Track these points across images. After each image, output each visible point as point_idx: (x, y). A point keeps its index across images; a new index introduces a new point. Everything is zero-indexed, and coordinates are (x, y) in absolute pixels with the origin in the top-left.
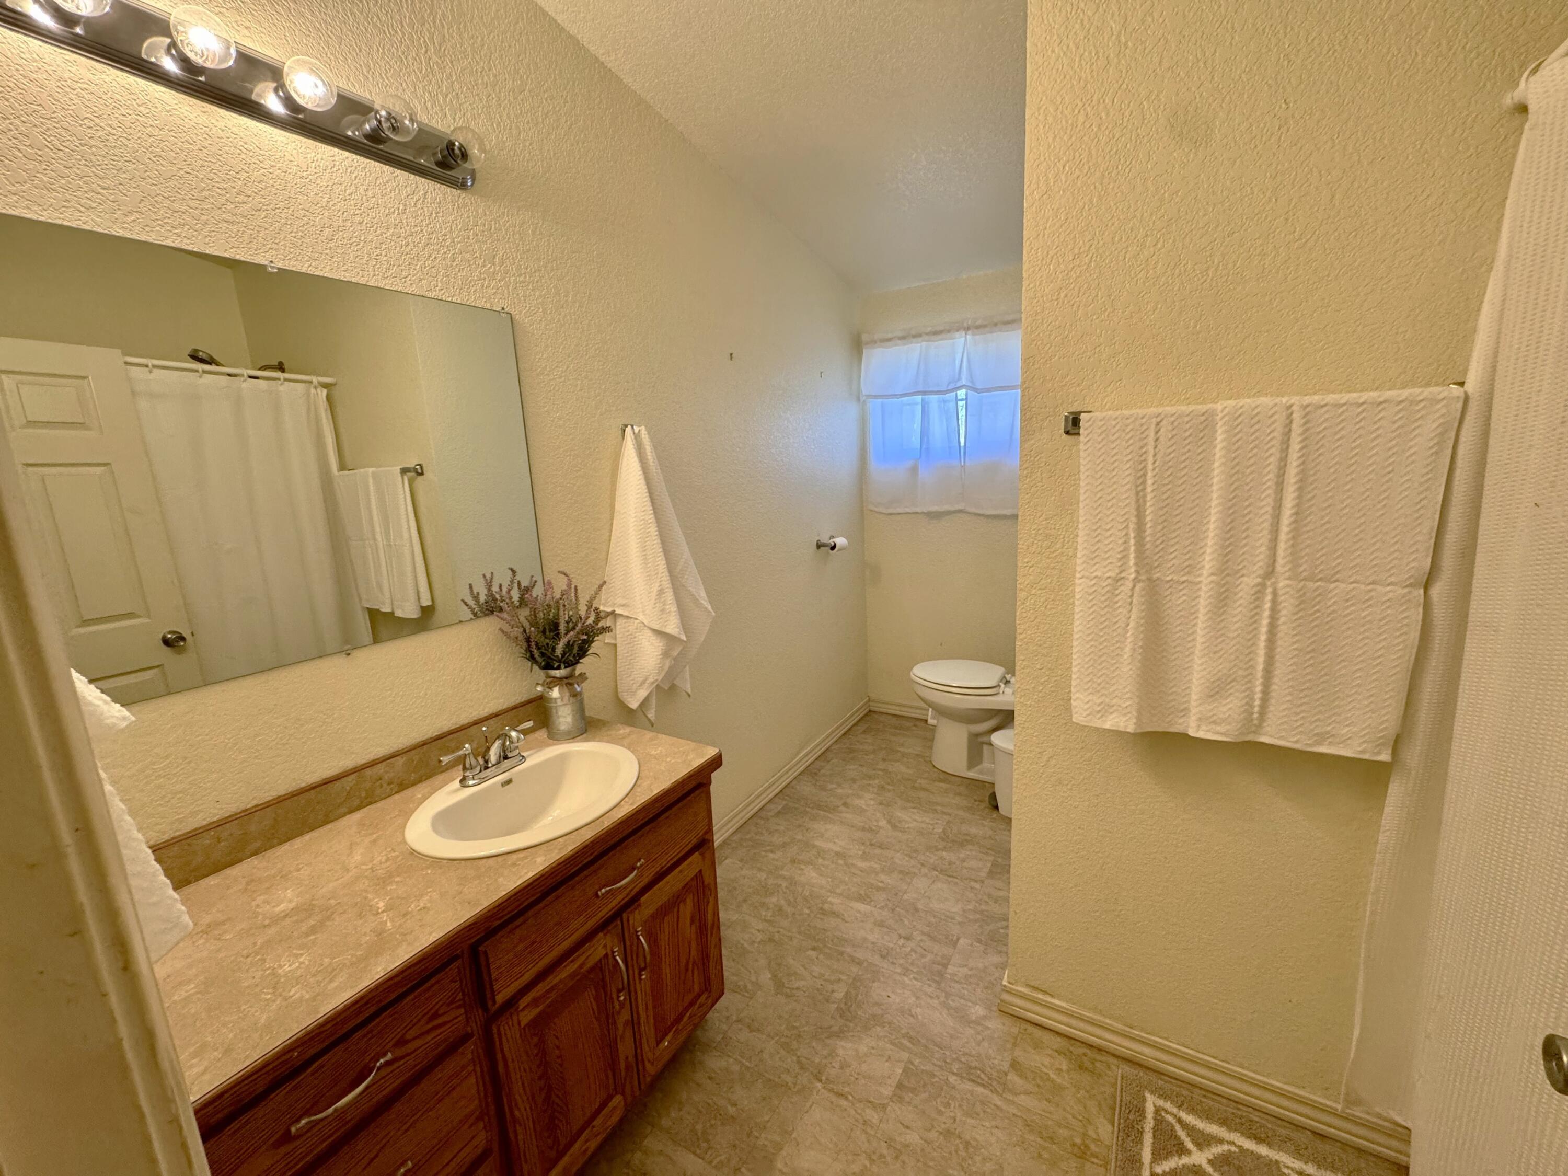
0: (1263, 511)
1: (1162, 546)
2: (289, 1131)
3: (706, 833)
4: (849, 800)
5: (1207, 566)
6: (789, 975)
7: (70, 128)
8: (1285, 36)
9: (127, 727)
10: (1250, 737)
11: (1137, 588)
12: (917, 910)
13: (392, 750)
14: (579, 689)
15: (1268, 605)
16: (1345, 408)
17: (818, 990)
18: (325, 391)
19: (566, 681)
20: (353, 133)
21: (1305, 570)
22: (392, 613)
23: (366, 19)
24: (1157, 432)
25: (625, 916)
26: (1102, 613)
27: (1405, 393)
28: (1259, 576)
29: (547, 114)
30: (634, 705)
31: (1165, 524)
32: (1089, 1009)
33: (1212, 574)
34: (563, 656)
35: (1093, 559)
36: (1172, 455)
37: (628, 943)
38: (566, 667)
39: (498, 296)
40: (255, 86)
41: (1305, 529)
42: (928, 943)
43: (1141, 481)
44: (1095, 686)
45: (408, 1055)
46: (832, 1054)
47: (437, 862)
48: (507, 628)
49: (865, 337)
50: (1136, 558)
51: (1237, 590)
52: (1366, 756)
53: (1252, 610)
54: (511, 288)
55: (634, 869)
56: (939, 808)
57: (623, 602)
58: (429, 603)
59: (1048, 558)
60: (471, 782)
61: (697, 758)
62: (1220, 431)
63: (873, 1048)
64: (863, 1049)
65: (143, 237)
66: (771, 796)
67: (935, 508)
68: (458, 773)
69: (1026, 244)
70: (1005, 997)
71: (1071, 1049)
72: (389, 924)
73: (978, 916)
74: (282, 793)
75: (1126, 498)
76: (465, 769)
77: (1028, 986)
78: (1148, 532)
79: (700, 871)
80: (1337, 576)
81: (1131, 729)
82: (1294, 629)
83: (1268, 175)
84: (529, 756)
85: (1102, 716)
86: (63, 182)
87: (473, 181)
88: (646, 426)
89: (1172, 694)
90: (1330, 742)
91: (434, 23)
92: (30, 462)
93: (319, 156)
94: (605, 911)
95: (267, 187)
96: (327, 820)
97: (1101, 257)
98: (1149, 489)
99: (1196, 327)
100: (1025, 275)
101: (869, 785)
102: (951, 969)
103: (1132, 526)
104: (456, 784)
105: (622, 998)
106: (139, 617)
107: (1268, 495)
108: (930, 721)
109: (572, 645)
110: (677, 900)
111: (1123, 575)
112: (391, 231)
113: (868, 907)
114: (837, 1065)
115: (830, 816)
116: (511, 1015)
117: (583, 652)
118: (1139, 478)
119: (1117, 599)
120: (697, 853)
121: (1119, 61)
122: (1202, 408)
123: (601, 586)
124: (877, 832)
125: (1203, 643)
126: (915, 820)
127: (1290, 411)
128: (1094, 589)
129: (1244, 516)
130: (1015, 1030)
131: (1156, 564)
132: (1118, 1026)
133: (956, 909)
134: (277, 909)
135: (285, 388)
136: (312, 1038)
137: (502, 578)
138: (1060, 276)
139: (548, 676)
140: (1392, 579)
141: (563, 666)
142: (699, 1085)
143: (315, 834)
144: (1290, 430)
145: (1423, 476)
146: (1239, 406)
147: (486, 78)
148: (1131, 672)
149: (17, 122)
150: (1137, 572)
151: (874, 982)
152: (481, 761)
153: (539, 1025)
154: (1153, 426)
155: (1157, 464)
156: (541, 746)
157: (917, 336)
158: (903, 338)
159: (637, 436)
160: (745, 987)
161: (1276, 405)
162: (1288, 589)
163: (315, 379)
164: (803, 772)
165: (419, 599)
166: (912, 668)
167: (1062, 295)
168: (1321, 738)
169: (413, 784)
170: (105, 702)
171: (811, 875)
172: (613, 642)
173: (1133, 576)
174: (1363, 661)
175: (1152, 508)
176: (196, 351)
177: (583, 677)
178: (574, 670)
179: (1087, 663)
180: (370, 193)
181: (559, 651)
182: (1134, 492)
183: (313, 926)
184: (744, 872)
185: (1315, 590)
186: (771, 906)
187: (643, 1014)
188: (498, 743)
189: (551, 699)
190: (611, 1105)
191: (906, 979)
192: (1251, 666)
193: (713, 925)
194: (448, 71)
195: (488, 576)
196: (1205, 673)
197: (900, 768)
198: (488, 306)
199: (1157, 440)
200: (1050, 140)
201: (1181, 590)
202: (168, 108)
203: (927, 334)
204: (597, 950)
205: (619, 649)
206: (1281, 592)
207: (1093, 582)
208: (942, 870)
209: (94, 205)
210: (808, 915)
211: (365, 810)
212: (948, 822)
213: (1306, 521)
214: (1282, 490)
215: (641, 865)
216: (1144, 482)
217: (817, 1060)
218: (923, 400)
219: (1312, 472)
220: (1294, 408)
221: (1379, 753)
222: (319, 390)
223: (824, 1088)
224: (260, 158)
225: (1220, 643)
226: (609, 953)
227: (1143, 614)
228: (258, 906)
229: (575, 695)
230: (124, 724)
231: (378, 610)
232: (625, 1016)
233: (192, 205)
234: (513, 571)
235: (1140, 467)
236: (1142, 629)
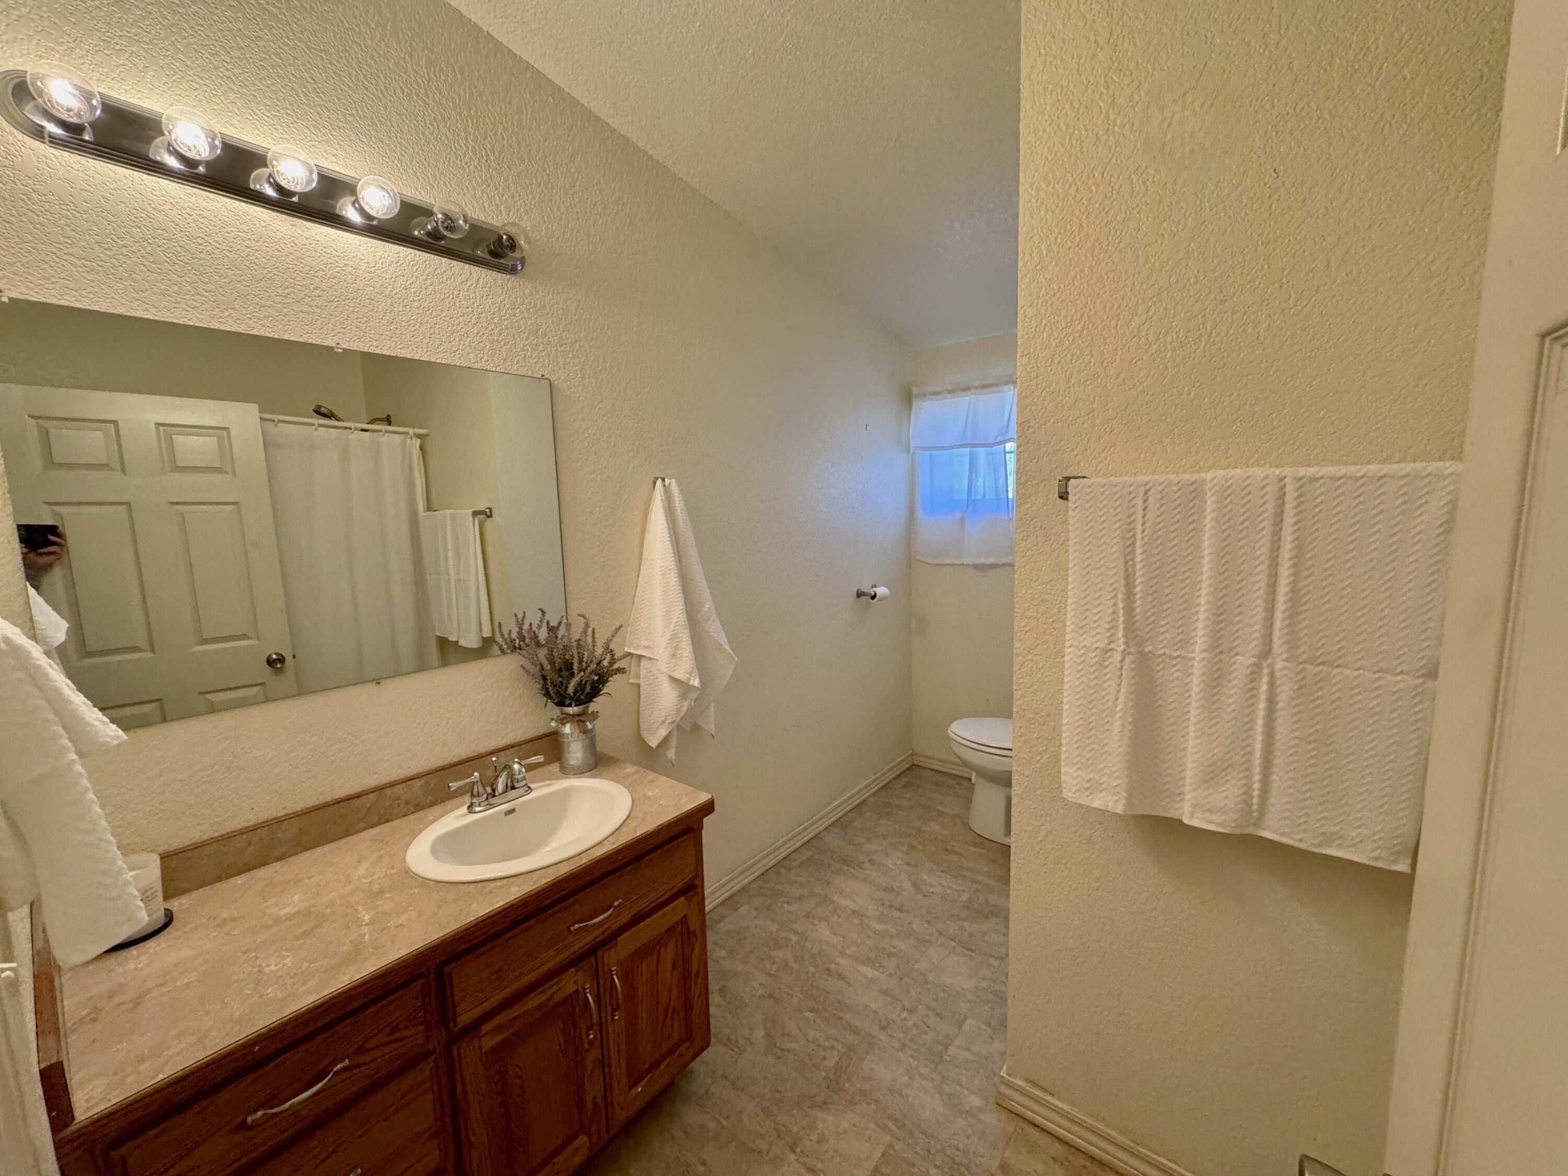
0: (1257, 586)
1: (1152, 619)
2: (245, 1119)
3: (695, 877)
4: (875, 857)
5: (1199, 642)
6: (782, 1035)
7: (186, 246)
8: (1273, 107)
9: (119, 745)
10: (1250, 830)
11: (1127, 660)
12: (926, 982)
13: (415, 772)
14: (590, 726)
15: (1264, 688)
16: (1342, 481)
17: (809, 1055)
18: (419, 441)
19: (577, 718)
20: (419, 232)
21: (1304, 652)
22: (457, 642)
23: (436, 138)
24: (1145, 501)
25: (599, 953)
26: (1092, 684)
27: (1407, 468)
28: (1253, 656)
29: (595, 205)
30: (654, 743)
31: (1156, 595)
32: (1092, 1116)
33: (1204, 651)
34: (575, 694)
35: (1082, 628)
36: (1161, 525)
37: (601, 982)
38: (576, 705)
39: (539, 365)
40: (337, 202)
41: (1300, 609)
42: (932, 1020)
43: (1129, 550)
44: (1084, 760)
45: (363, 1065)
46: (812, 1126)
47: (426, 883)
48: (529, 666)
49: (915, 391)
50: (1125, 628)
51: (1232, 669)
52: (1380, 864)
53: (1247, 692)
54: (552, 357)
55: (610, 908)
56: (969, 874)
57: (647, 644)
58: (489, 635)
59: (1045, 624)
60: (478, 809)
61: (688, 800)
62: (1209, 502)
63: (855, 1126)
64: (845, 1125)
65: (235, 329)
66: (797, 845)
67: (982, 561)
68: (467, 799)
69: (1020, 312)
70: (1003, 1089)
71: (1070, 1157)
72: (367, 937)
73: (991, 996)
74: (310, 805)
75: (1114, 567)
76: (472, 796)
77: (1026, 1080)
78: (1138, 602)
79: (685, 916)
80: (1342, 660)
81: (1120, 810)
82: (1293, 715)
83: (1260, 243)
84: (536, 788)
85: (1090, 794)
86: (176, 288)
87: (523, 267)
88: (677, 480)
89: (1167, 776)
90: (1340, 845)
91: (495, 135)
92: (175, 500)
93: (386, 254)
94: (577, 947)
95: (340, 282)
96: (347, 833)
97: (1093, 325)
98: (1138, 559)
99: (1189, 393)
100: (1019, 342)
101: (900, 843)
102: (952, 1051)
103: (1120, 596)
104: (464, 809)
105: (591, 1036)
106: (249, 638)
107: (1261, 571)
108: (973, 780)
109: (585, 684)
110: (659, 943)
111: (1112, 646)
112: (445, 313)
113: (877, 974)
114: (814, 1137)
115: (853, 871)
116: (473, 1039)
117: (595, 692)
118: (1128, 547)
119: (1105, 671)
120: (682, 898)
121: (1108, 138)
122: (1189, 477)
123: (618, 630)
124: (898, 894)
125: (1196, 724)
126: (941, 885)
127: (1282, 483)
128: (1082, 659)
129: (1237, 591)
130: (1011, 1129)
131: (1148, 637)
132: (1121, 1139)
133: (969, 985)
134: (282, 912)
135: (385, 439)
136: (274, 1036)
137: (533, 618)
138: (1054, 343)
139: (563, 713)
140: (1404, 667)
141: (573, 704)
142: (673, 1138)
143: (333, 845)
144: (1283, 503)
145: (1431, 557)
146: (1228, 476)
147: (540, 178)
148: (1120, 750)
149: (145, 244)
150: (1126, 643)
151: (867, 1053)
152: (489, 790)
153: (500, 1052)
154: (1141, 495)
155: (1145, 534)
156: (552, 777)
157: (967, 389)
158: (949, 392)
159: (667, 489)
160: (737, 1042)
161: (1267, 477)
162: (1286, 672)
163: (411, 431)
164: (832, 825)
165: (481, 630)
166: (949, 726)
167: (1056, 361)
168: (1328, 839)
169: (431, 805)
170: (104, 723)
171: (823, 932)
172: (637, 682)
173: (1122, 648)
174: (1372, 756)
175: (1142, 579)
176: (320, 407)
177: (595, 716)
178: (588, 707)
179: (1075, 736)
180: (428, 282)
181: (571, 690)
182: (1122, 560)
183: (305, 931)
184: (757, 922)
185: (1316, 675)
186: (777, 960)
187: (614, 1055)
188: (504, 774)
189: (563, 735)
190: (575, 1144)
191: (901, 1054)
192: (1249, 752)
193: (698, 973)
194: (505, 174)
195: (520, 617)
196: (1197, 756)
197: (936, 828)
198: (529, 373)
199: (1145, 508)
200: (1043, 214)
201: (1174, 666)
202: (264, 224)
203: (976, 387)
204: (568, 984)
205: (642, 689)
206: (1278, 675)
207: (1082, 652)
208: (960, 942)
209: (198, 305)
210: (814, 974)
211: (382, 826)
212: (977, 890)
213: (1304, 600)
214: (1277, 565)
215: (619, 905)
216: (1133, 551)
217: (795, 1129)
218: (971, 454)
219: (1309, 548)
220: (1287, 480)
221: (1394, 862)
222: (414, 440)
223: (797, 1160)
224: (336, 259)
225: (1214, 725)
226: (580, 988)
227: (1133, 688)
228: (267, 907)
229: (585, 732)
230: (115, 742)
231: (447, 639)
232: (595, 1054)
233: (277, 301)
234: (543, 612)
235: (1129, 535)
236: (1132, 704)
